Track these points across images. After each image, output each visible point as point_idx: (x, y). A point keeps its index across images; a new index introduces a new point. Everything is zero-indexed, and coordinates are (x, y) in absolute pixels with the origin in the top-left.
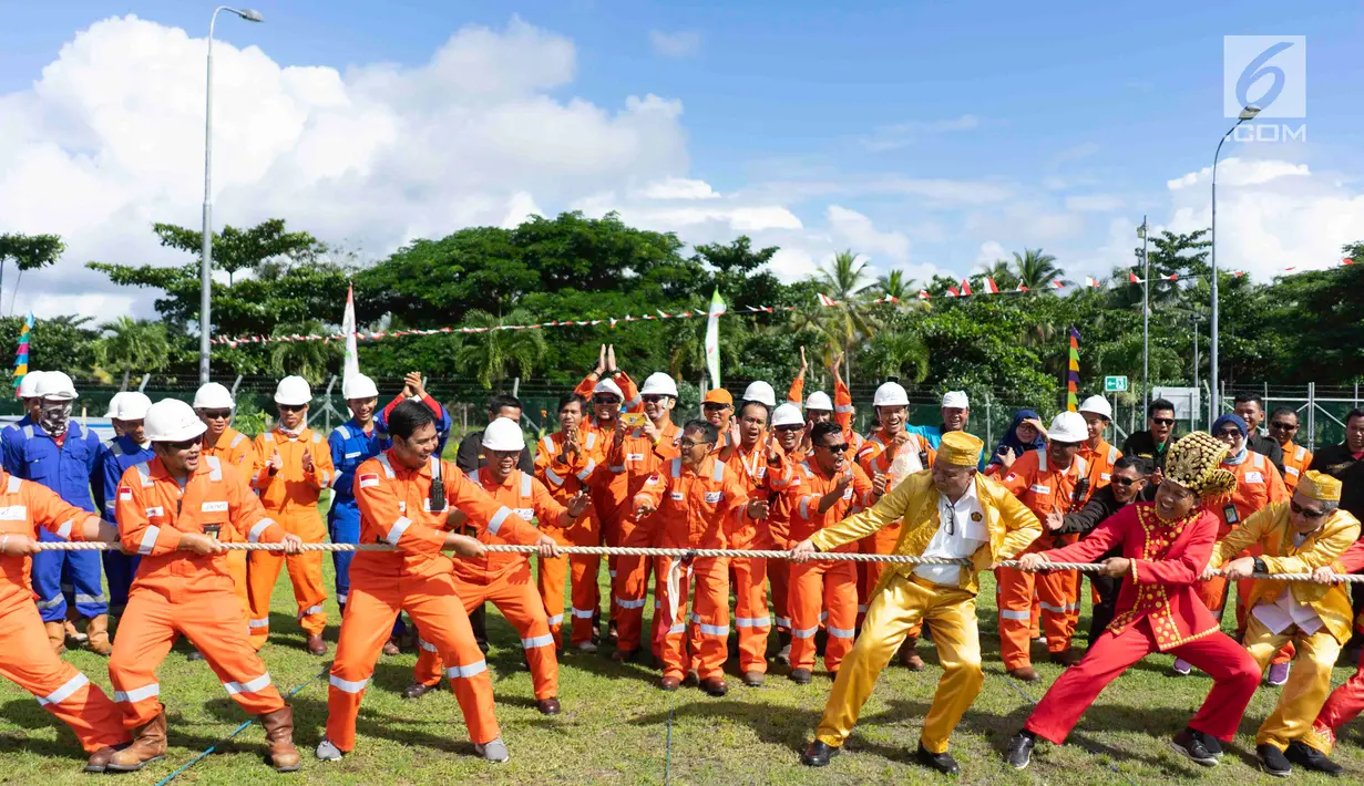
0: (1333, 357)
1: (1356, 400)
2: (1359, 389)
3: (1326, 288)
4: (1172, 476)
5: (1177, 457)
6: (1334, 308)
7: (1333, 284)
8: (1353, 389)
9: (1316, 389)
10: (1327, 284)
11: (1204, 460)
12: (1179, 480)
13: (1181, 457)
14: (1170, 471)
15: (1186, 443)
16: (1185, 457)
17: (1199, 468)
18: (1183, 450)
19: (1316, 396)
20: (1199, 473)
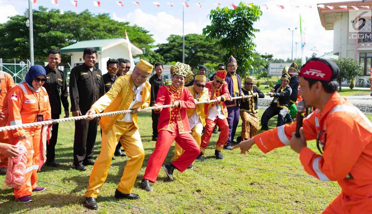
0: (6, 51)
1: (15, 64)
2: (16, 61)
3: (3, 29)
6: (5, 36)
7: (5, 28)
8: (14, 61)
9: (3, 60)
10: (3, 27)
19: (3, 63)
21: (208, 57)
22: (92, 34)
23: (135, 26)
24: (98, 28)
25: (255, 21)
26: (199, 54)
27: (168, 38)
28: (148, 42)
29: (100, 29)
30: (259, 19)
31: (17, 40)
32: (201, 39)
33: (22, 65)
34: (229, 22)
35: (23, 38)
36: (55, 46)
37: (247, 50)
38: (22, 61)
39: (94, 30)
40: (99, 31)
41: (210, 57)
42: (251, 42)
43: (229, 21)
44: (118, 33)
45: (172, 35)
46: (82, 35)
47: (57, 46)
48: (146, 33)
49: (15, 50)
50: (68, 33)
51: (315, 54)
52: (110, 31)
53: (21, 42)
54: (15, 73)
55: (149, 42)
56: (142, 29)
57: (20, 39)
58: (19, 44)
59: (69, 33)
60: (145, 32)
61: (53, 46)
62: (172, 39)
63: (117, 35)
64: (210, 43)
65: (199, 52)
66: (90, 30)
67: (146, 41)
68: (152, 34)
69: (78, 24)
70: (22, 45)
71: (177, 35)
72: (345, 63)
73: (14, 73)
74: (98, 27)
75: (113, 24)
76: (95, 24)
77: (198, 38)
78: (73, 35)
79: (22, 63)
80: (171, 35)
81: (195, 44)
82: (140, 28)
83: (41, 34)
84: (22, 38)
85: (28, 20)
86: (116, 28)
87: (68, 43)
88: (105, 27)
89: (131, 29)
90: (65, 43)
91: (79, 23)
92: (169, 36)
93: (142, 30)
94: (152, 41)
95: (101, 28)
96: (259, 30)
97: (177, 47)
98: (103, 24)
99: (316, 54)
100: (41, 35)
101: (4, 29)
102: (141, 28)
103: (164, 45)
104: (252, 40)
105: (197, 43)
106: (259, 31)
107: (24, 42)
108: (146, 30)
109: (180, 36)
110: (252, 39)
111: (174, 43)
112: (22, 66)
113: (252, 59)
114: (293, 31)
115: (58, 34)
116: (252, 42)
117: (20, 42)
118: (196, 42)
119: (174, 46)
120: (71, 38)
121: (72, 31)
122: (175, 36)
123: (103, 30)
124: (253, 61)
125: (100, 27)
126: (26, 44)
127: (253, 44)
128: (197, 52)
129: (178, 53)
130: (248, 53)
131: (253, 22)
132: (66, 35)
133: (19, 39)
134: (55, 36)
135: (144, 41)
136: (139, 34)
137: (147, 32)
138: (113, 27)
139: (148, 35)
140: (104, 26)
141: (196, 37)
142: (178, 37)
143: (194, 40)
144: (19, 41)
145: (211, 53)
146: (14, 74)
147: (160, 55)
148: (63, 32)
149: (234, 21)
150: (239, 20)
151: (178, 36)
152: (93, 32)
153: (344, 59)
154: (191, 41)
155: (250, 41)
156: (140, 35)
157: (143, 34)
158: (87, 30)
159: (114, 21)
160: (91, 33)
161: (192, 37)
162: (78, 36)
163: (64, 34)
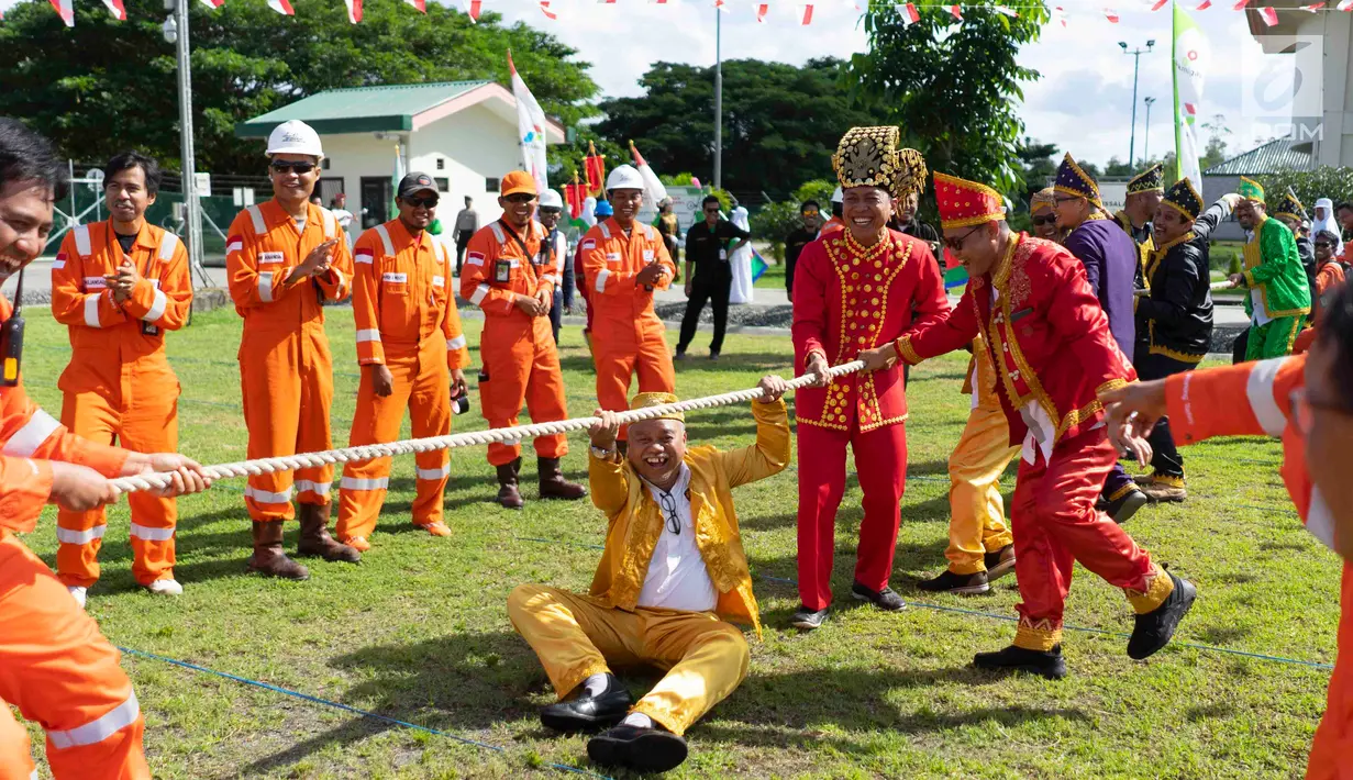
4: (853, 181)
5: (848, 159)
6: (21, 65)
11: (880, 146)
12: (864, 180)
13: (853, 157)
14: (848, 177)
15: (849, 140)
16: (857, 154)
17: (878, 156)
18: (850, 149)
20: (882, 162)
21: (803, 156)
22: (363, 60)
23: (519, 26)
24: (383, 38)
25: (1024, 43)
26: (767, 143)
27: (645, 75)
28: (570, 93)
29: (390, 42)
30: (1039, 33)
31: (67, 82)
32: (777, 83)
33: (95, 184)
34: (935, 42)
35: (90, 78)
36: (217, 110)
37: (991, 143)
38: (92, 167)
39: (366, 45)
40: (386, 48)
41: (810, 154)
42: (1006, 113)
43: (933, 39)
44: (458, 58)
45: (661, 66)
46: (319, 65)
47: (224, 109)
48: (561, 55)
49: (60, 122)
50: (264, 54)
51: (1218, 145)
52: (424, 48)
53: (84, 90)
54: (74, 214)
55: (575, 92)
56: (547, 40)
57: (80, 81)
58: (79, 101)
59: (270, 56)
60: (559, 51)
61: (211, 107)
62: (662, 81)
63: (451, 64)
64: (811, 96)
65: (769, 133)
66: (351, 44)
67: (565, 89)
68: (587, 61)
69: (302, 20)
70: (89, 102)
71: (680, 62)
72: (1333, 185)
73: (70, 215)
74: (384, 34)
75: (438, 21)
76: (372, 23)
77: (766, 78)
78: (285, 66)
79: (94, 177)
80: (655, 62)
81: (755, 101)
82: (538, 38)
83: (161, 59)
84: (85, 74)
85: (170, 17)
86: (454, 38)
87: (270, 97)
88: (408, 34)
89: (505, 42)
90: (258, 96)
91: (307, 16)
92: (649, 69)
93: (546, 46)
94: (587, 90)
95: (394, 37)
96: (1036, 75)
97: (681, 114)
98: (402, 23)
99: (1223, 145)
100: (160, 62)
101: (16, 39)
102: (545, 36)
103: (626, 102)
104: (1008, 108)
105: (761, 97)
106: (1036, 78)
107: (96, 93)
108: (560, 46)
109: (694, 68)
110: (1011, 105)
111: (667, 97)
112: (95, 188)
113: (1008, 174)
114: (1137, 53)
115: (230, 62)
116: (1011, 113)
117: (80, 91)
118: (759, 94)
119: (670, 108)
120: (279, 76)
121: (280, 48)
122: (671, 66)
123: (400, 47)
124: (1014, 180)
125: (389, 34)
126: (102, 99)
127: (1014, 123)
128: (758, 133)
129: (686, 137)
130: (996, 153)
131: (1016, 44)
132: (258, 67)
133: (78, 80)
134: (215, 68)
135: (556, 88)
136: (534, 60)
137: (569, 52)
138: (441, 34)
139: (572, 65)
140: (404, 28)
141: (757, 74)
142: (683, 72)
143: (749, 84)
144: (76, 90)
145: (812, 141)
146: (69, 218)
147: (617, 147)
148: (245, 51)
149: (951, 38)
150: (969, 37)
151: (686, 66)
152: (365, 52)
153: (1331, 172)
154: (736, 91)
155: (1003, 110)
156: (541, 64)
157: (550, 61)
158: (343, 44)
159: (442, 9)
160: (357, 57)
161: (743, 75)
162: (306, 67)
163: (250, 60)
